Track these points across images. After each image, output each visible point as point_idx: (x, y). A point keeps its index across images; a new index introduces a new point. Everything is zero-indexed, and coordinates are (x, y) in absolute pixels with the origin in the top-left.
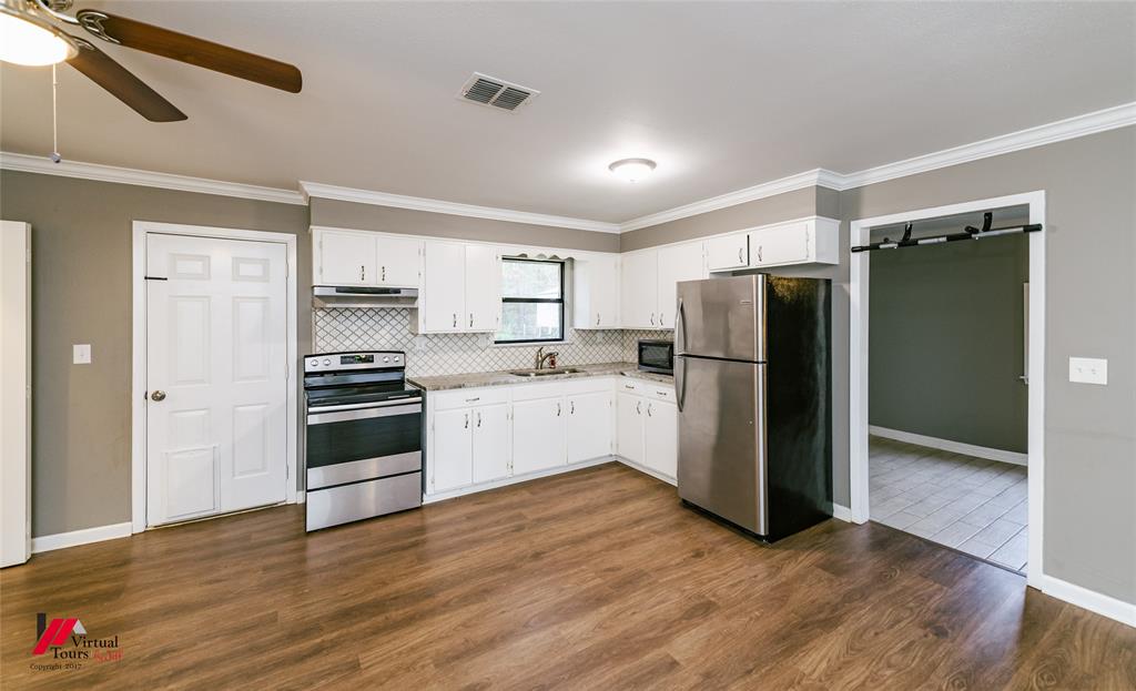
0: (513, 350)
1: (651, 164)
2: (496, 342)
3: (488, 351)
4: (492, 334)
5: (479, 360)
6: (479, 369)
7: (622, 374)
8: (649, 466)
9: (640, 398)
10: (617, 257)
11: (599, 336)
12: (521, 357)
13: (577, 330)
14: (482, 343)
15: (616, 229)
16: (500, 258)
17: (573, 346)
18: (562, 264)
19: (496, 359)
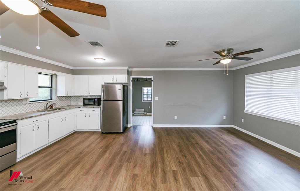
0: (36, 104)
1: (104, 60)
2: (30, 102)
3: (27, 105)
4: (29, 99)
5: (23, 108)
6: (23, 112)
7: (79, 107)
8: (89, 129)
9: (85, 113)
10: (73, 76)
11: (64, 98)
12: (39, 106)
13: (58, 96)
14: (24, 102)
15: (73, 68)
16: (38, 73)
17: (57, 102)
18: (52, 76)
19: (30, 107)
